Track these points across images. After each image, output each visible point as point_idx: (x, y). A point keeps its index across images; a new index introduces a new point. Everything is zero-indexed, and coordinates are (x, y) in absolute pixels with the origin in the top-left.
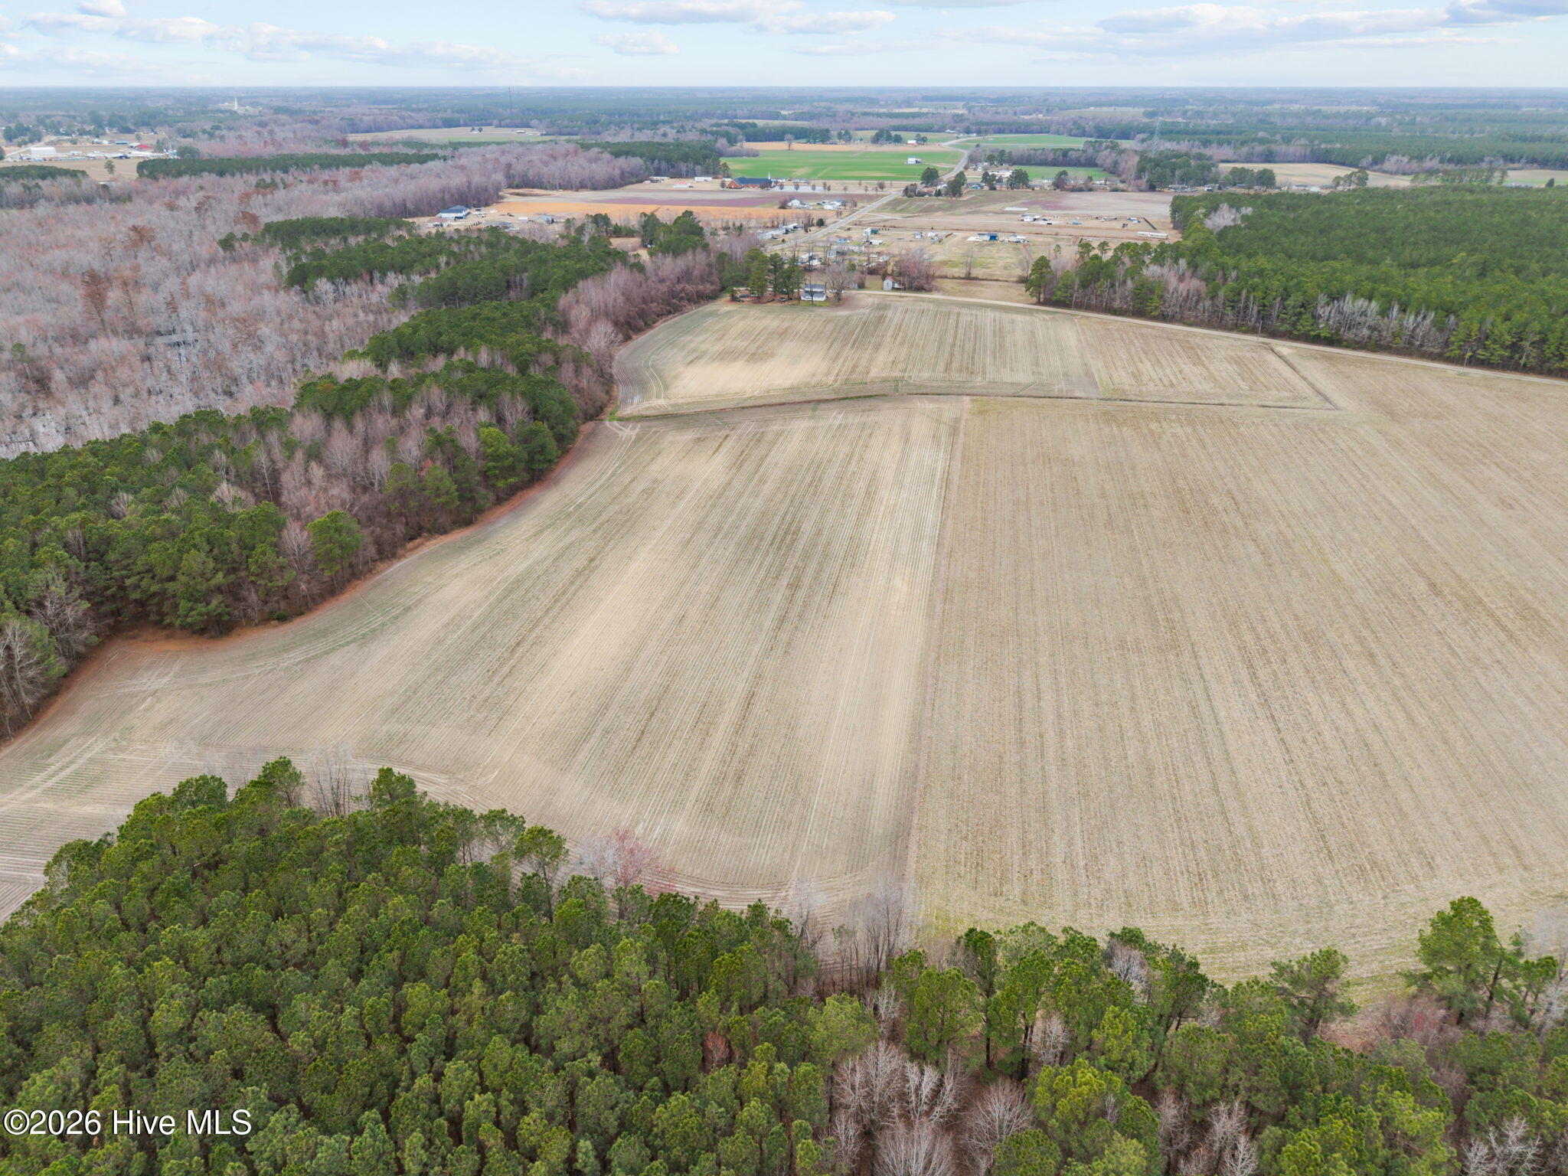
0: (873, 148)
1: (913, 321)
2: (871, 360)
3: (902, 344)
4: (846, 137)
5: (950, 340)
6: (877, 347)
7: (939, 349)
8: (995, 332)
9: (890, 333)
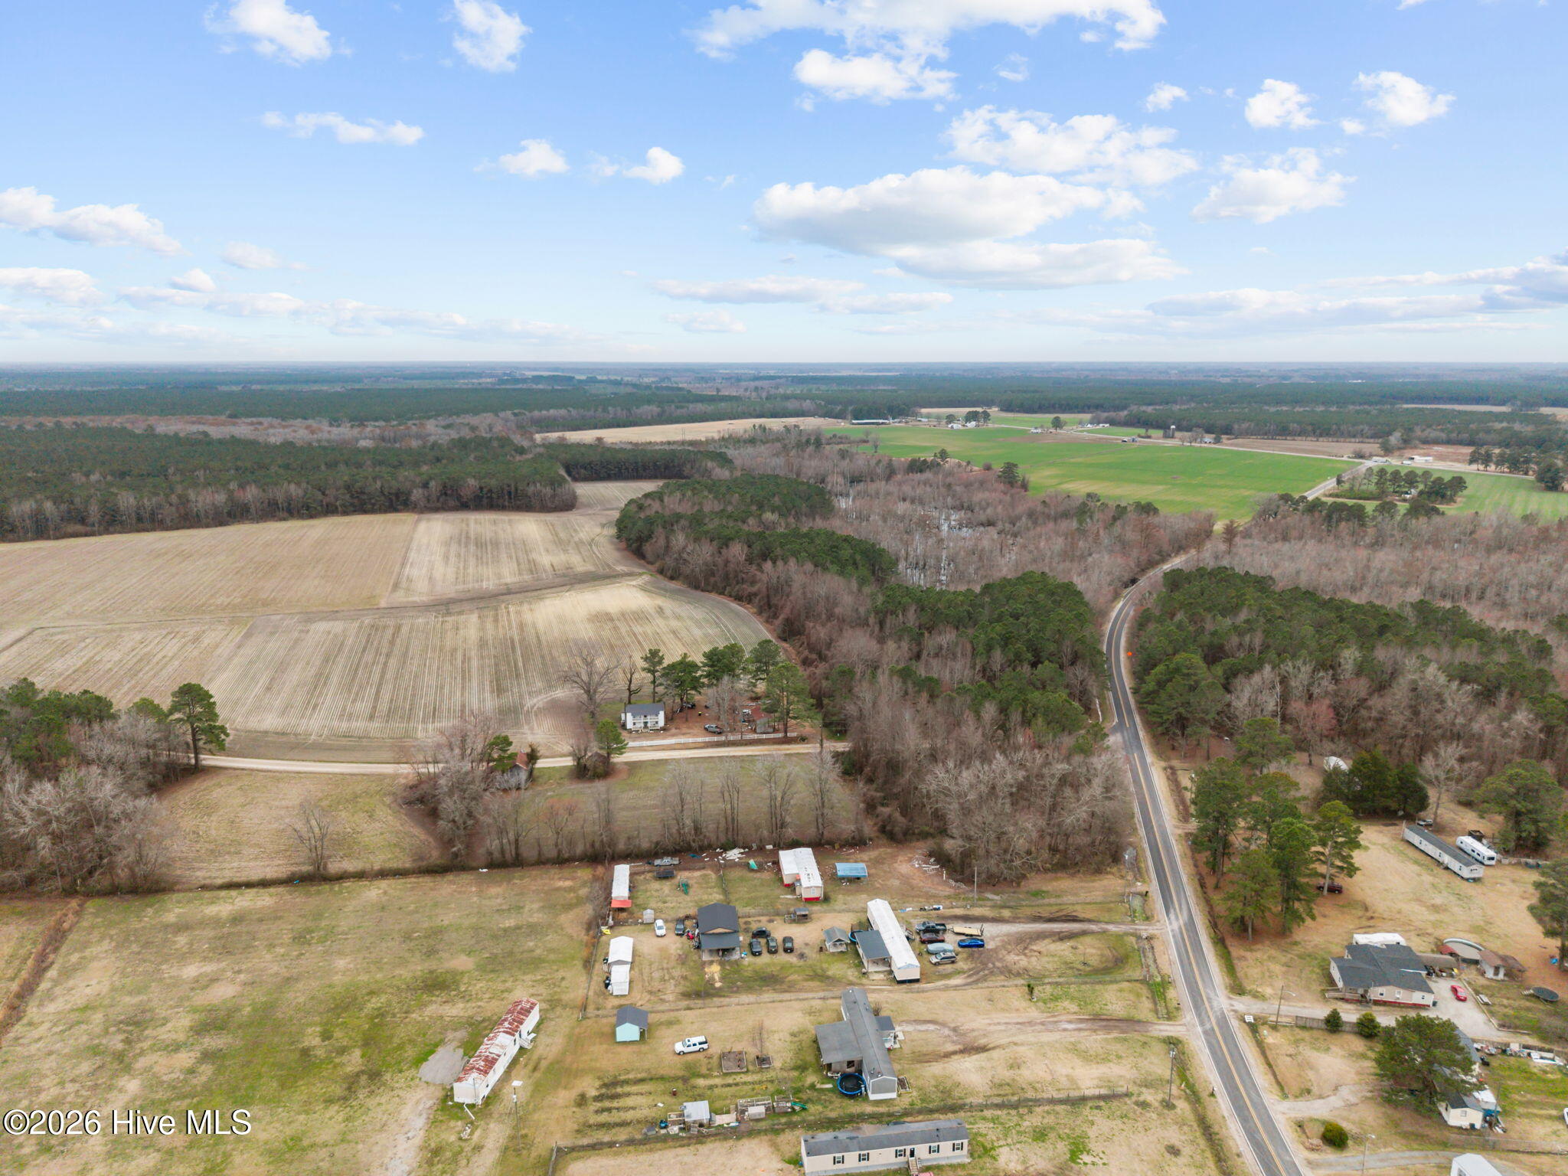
1: (446, 690)
2: (482, 629)
3: (454, 650)
5: (393, 662)
6: (482, 643)
7: (407, 648)
8: (325, 684)
9: (475, 663)
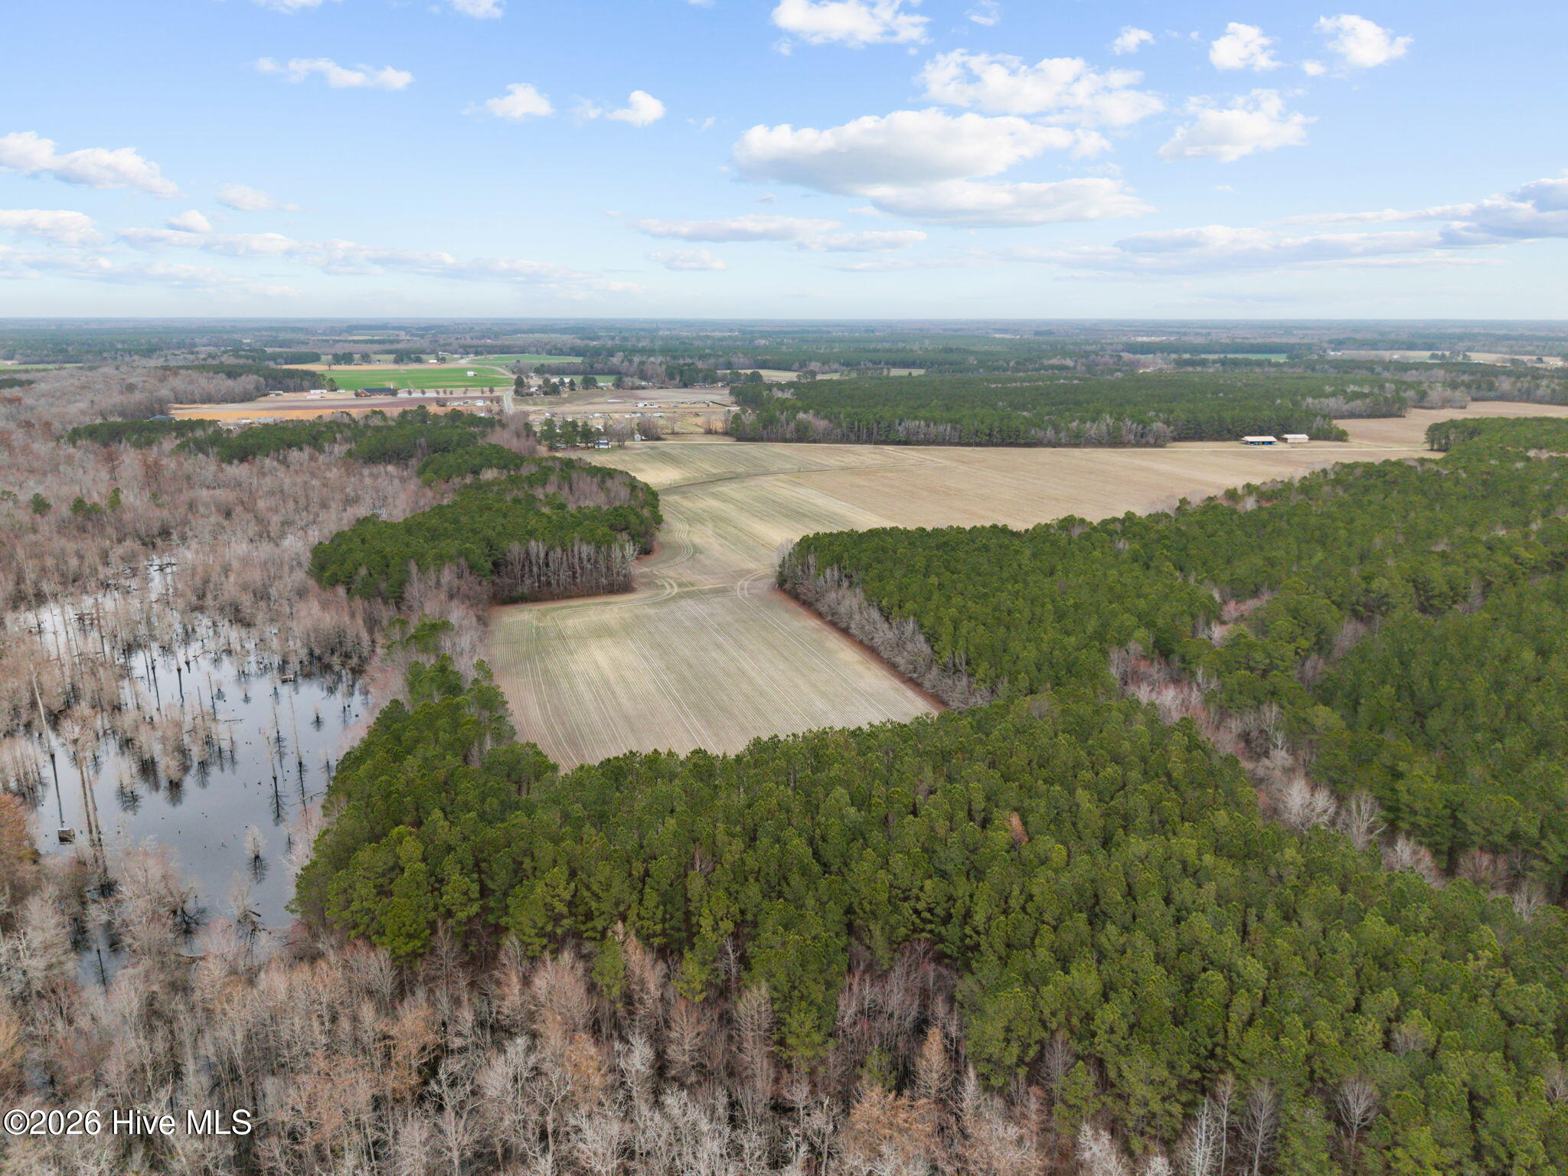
0: (396, 367)
4: (366, 358)
